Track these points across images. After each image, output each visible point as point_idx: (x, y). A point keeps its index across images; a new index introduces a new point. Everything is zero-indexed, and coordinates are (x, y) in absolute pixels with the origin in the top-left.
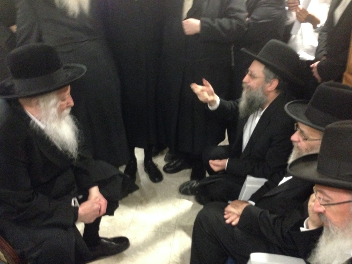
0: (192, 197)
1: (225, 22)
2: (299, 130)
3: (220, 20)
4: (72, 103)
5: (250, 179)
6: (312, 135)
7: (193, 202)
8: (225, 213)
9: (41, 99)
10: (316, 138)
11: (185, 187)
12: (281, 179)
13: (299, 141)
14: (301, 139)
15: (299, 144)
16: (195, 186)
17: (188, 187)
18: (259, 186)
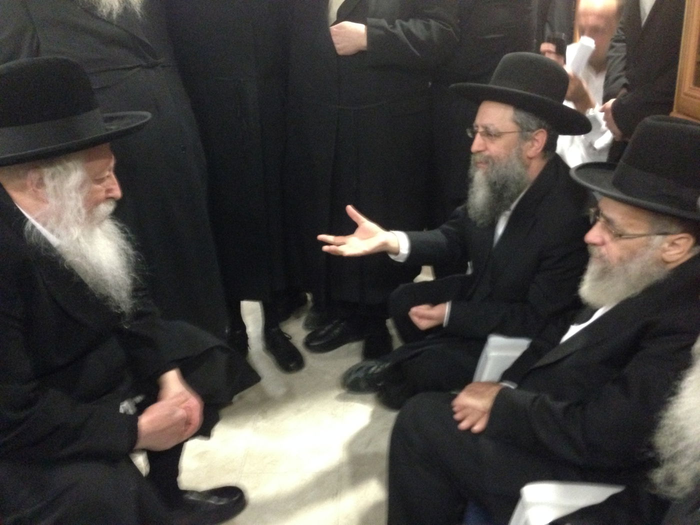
0: (371, 396)
1: (415, 25)
2: (602, 219)
3: (405, 23)
4: (117, 193)
5: (495, 341)
6: (631, 225)
8: (455, 409)
9: (47, 172)
10: (641, 232)
11: (353, 377)
12: (565, 330)
13: (603, 243)
14: (607, 238)
15: (603, 250)
16: (374, 371)
17: (361, 374)
18: (517, 354)
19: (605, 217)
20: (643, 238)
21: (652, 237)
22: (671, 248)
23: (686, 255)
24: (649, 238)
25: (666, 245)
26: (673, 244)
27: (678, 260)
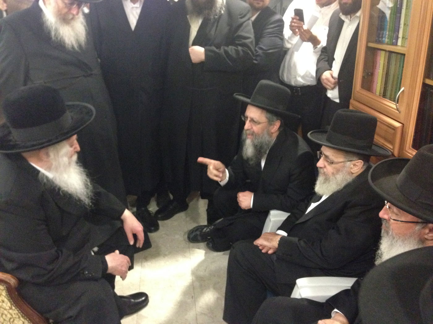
1: (231, 49)
2: (323, 156)
3: (226, 48)
4: (78, 149)
7: (205, 250)
11: (194, 234)
13: (325, 167)
14: (326, 164)
15: (325, 170)
17: (198, 233)
19: (325, 155)
20: (343, 163)
21: (346, 163)
22: (354, 167)
23: (360, 170)
24: (345, 163)
25: (352, 166)
26: (354, 165)
27: (357, 172)
